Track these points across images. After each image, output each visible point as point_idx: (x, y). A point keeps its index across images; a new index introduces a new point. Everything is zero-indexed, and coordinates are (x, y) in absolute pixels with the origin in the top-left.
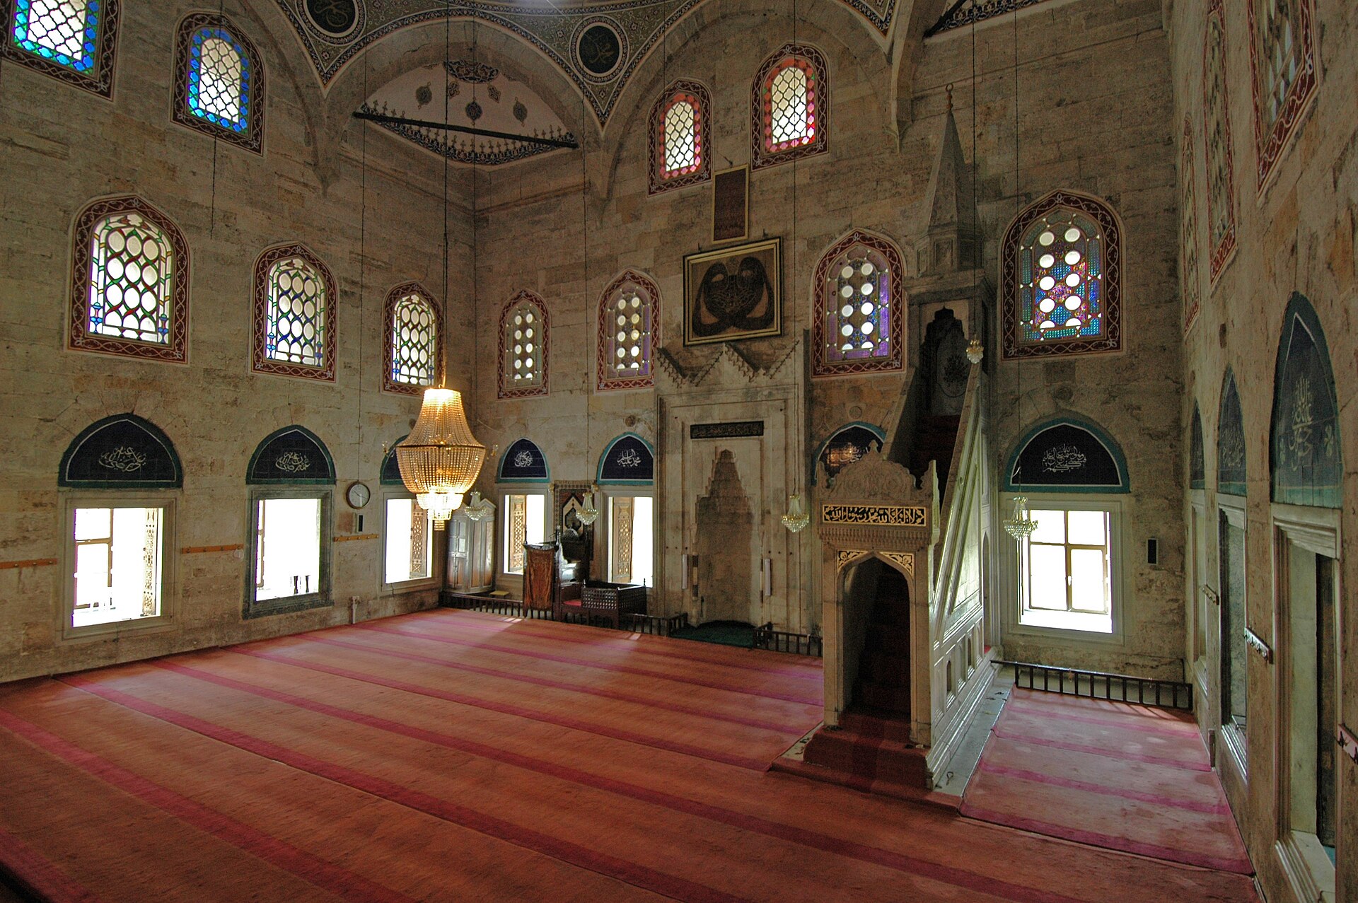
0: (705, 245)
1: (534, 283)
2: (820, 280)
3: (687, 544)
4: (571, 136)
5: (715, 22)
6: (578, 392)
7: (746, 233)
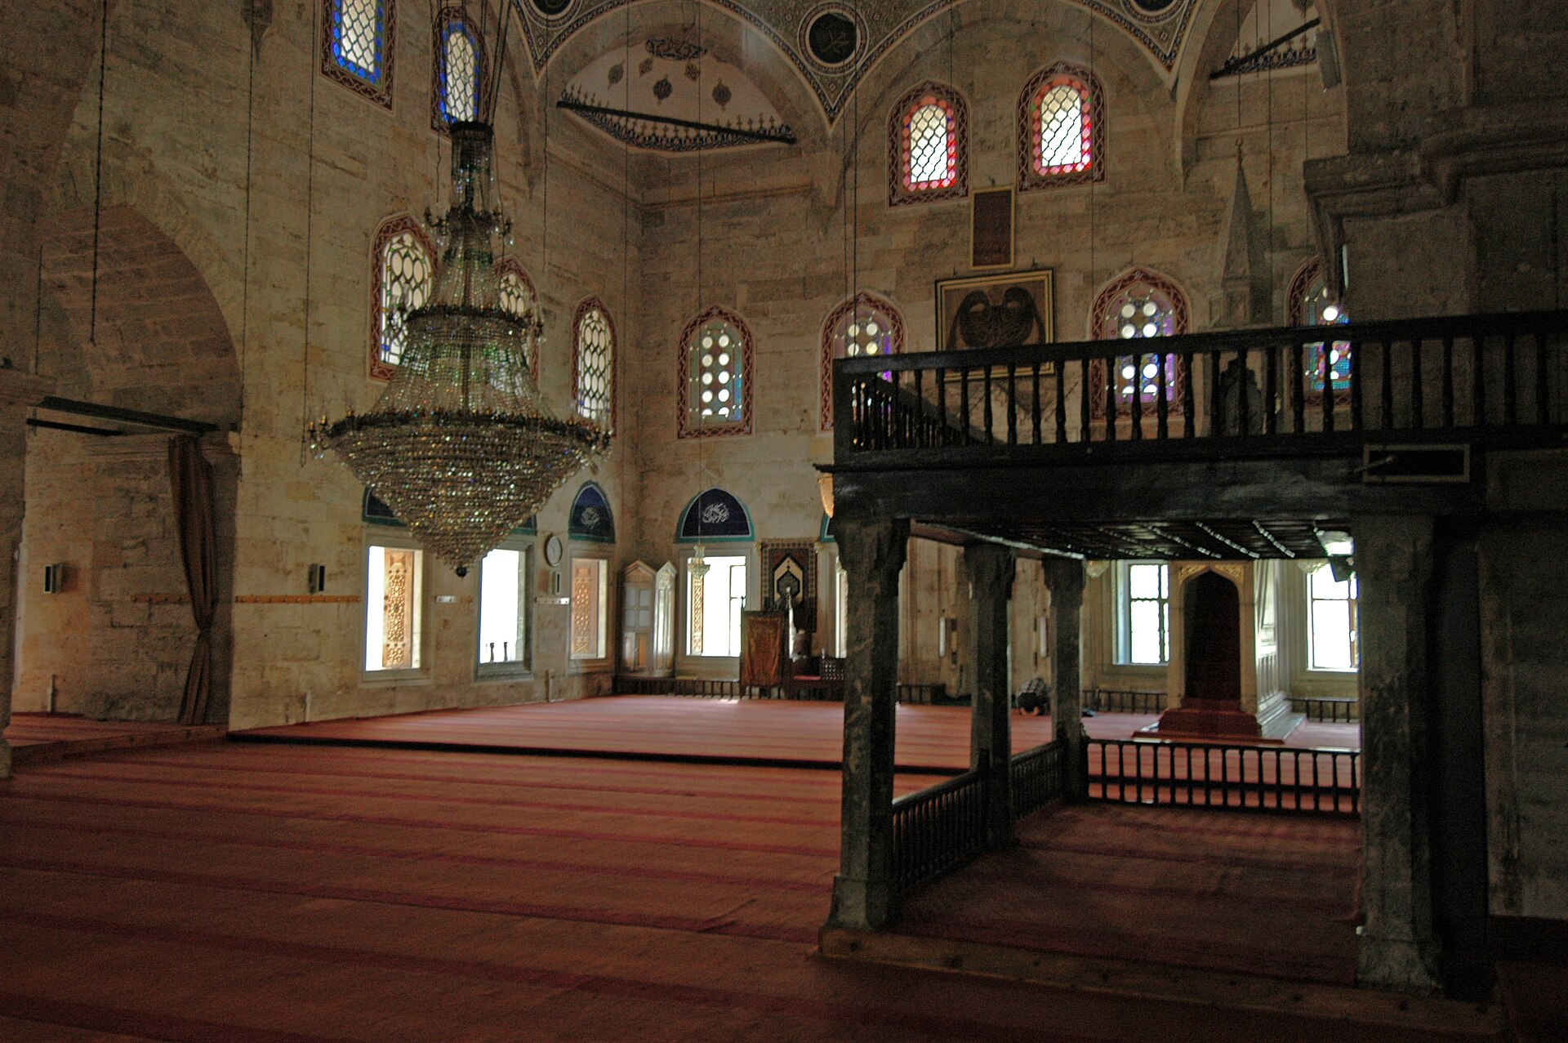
0: (961, 270)
1: (731, 299)
2: (1098, 318)
3: (945, 606)
4: (788, 128)
5: (974, 24)
6: (795, 432)
7: (1012, 260)
